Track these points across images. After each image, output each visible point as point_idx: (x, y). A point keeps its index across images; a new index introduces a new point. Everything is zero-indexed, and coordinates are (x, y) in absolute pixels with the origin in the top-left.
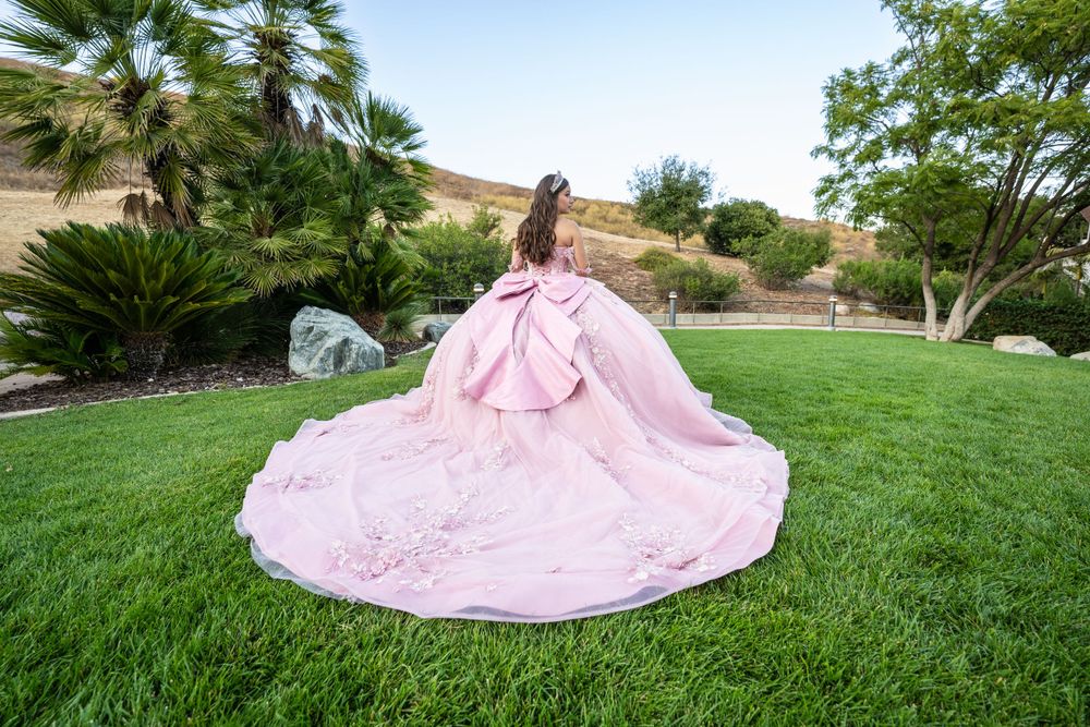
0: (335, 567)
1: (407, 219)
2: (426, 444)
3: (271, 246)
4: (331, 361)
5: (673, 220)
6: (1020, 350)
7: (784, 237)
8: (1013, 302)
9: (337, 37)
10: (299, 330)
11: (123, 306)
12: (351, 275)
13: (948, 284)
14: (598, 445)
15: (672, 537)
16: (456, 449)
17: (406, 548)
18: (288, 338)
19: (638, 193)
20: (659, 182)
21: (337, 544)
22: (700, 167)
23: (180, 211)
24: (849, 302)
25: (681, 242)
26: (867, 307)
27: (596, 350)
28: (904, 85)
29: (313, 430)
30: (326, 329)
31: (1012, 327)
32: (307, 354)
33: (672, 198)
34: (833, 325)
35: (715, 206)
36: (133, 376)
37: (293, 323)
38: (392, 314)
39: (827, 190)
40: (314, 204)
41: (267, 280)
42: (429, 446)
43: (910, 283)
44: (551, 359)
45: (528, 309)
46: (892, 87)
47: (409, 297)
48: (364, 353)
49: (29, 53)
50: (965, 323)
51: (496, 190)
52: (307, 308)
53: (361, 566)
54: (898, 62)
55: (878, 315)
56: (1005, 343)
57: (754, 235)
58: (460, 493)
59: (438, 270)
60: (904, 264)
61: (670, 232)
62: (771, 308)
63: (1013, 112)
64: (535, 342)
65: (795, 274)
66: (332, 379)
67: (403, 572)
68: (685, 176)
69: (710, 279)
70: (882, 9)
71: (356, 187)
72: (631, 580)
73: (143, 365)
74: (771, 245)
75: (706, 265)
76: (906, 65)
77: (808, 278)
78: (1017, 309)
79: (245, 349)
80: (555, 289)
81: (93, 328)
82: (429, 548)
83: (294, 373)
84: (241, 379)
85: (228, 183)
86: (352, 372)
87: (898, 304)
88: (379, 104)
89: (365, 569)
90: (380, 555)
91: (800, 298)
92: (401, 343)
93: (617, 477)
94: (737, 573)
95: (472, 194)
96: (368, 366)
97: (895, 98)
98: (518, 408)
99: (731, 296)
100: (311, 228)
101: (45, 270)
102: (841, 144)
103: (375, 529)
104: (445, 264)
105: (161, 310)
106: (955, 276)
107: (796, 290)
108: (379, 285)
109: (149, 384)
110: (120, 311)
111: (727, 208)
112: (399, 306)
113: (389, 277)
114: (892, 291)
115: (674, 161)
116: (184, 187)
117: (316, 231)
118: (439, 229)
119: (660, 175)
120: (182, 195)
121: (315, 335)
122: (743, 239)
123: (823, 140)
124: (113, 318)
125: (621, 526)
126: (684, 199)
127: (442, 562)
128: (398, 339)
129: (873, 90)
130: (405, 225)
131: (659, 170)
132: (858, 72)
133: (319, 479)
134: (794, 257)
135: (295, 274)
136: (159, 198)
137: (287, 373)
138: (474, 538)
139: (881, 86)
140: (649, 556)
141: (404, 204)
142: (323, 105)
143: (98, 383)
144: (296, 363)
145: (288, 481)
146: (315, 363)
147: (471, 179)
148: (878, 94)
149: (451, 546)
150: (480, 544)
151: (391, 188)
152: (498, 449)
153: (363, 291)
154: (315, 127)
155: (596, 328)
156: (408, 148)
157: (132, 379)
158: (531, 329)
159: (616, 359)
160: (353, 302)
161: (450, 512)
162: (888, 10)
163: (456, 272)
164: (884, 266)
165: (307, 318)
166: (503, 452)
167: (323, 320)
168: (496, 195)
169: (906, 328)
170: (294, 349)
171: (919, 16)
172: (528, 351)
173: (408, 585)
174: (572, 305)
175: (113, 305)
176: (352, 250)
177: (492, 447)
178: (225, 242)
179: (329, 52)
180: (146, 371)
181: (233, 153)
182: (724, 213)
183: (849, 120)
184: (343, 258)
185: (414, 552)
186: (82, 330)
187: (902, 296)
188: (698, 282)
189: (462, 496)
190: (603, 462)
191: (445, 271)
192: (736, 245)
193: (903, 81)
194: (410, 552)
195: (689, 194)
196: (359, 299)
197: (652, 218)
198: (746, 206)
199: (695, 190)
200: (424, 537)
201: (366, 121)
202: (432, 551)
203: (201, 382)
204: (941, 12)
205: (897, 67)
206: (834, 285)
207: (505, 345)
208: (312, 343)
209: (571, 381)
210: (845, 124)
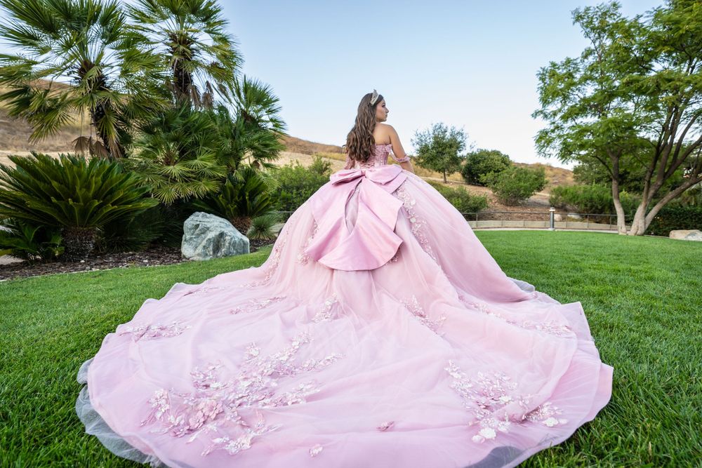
0: (152, 419)
1: (268, 156)
2: (268, 301)
3: (174, 171)
4: (211, 248)
5: (441, 163)
6: (691, 238)
7: (515, 171)
8: (676, 209)
9: (224, 40)
10: (190, 226)
11: (63, 207)
12: (229, 191)
13: (627, 200)
14: (416, 302)
15: (503, 384)
16: (293, 304)
17: (231, 397)
18: (182, 233)
19: (418, 147)
20: (432, 140)
21: (158, 393)
22: (457, 129)
23: (113, 148)
24: (561, 213)
25: (447, 177)
26: (573, 216)
27: (413, 220)
28: (591, 71)
29: (181, 291)
30: (208, 226)
31: (677, 225)
32: (195, 243)
33: (440, 149)
34: (553, 227)
35: (468, 154)
36: (70, 258)
37: (186, 222)
38: (257, 219)
39: (544, 139)
40: (205, 145)
41: (170, 194)
42: (271, 303)
43: (601, 199)
44: (376, 228)
45: (357, 191)
46: (583, 73)
47: (268, 206)
48: (235, 243)
49: (17, 45)
50: (645, 223)
51: (328, 149)
52: (197, 213)
53: (178, 419)
54: (586, 57)
55: (581, 221)
56: (678, 235)
57: (495, 172)
58: (292, 341)
59: (290, 195)
60: (595, 187)
61: (439, 170)
62: (509, 217)
63: (670, 80)
64: (363, 213)
65: (524, 195)
66: (211, 260)
67: (222, 427)
68: (448, 135)
69: (468, 198)
70: (574, 23)
71: (233, 134)
72: (476, 438)
73: (78, 250)
74: (506, 177)
75: (465, 190)
76: (591, 59)
77: (533, 198)
78: (680, 214)
79: (154, 242)
80: (379, 174)
81: (43, 224)
82: (255, 397)
83: (184, 257)
84: (146, 261)
85: (147, 130)
86: (226, 256)
87: (594, 213)
88: (251, 84)
89: (182, 422)
90: (201, 406)
91: (529, 211)
92: (263, 240)
93: (434, 328)
94: (587, 426)
95: (312, 152)
96: (237, 252)
97: (585, 79)
98: (350, 268)
99: (483, 210)
100: (202, 160)
101: (10, 182)
102: (551, 108)
103: (205, 376)
104: (295, 191)
105: (91, 211)
106: (631, 195)
107: (526, 206)
108: (247, 198)
109: (81, 264)
110: (60, 210)
111: (475, 155)
112: (261, 213)
113: (255, 193)
114: (589, 204)
115: (440, 126)
116: (115, 130)
117: (204, 161)
118: (291, 170)
119: (432, 135)
120: (114, 136)
121: (200, 230)
122: (488, 174)
123: (539, 107)
124: (55, 216)
125: (448, 374)
126: (448, 150)
127: (265, 415)
128: (261, 238)
129: (570, 75)
130: (266, 161)
131: (431, 132)
132: (560, 64)
133: (172, 329)
134: (522, 184)
135: (190, 190)
136: (101, 140)
137: (180, 257)
138: (301, 386)
139: (575, 72)
140: (487, 407)
141: (266, 146)
142: (213, 82)
143: (45, 263)
144: (187, 250)
145: (145, 330)
146: (200, 250)
147: (312, 143)
148: (573, 77)
149: (278, 396)
150: (307, 394)
151: (257, 136)
152: (328, 303)
153: (236, 202)
154: (208, 97)
155: (413, 203)
156: (270, 112)
157: (70, 261)
158: (360, 204)
159: (431, 229)
160: (229, 209)
161: (281, 359)
162: (578, 24)
163: (301, 196)
164: (582, 189)
165: (196, 218)
166: (332, 307)
167: (207, 220)
168: (328, 152)
169: (603, 228)
170: (185, 240)
171: (598, 28)
172: (358, 222)
173: (223, 444)
174: (393, 186)
175: (56, 206)
176: (230, 176)
177: (323, 302)
178: (142, 169)
179: (218, 47)
180: (80, 255)
181: (149, 108)
182: (474, 159)
183: (555, 94)
184: (223, 180)
185: (238, 402)
186: (34, 225)
187: (597, 208)
188: (461, 201)
189: (294, 344)
190: (421, 316)
191: (294, 196)
192: (483, 178)
193: (591, 68)
194: (234, 402)
195: (451, 146)
196: (232, 207)
197: (428, 162)
198: (488, 154)
199: (455, 145)
200: (251, 385)
201: (242, 94)
202: (257, 401)
203: (117, 263)
204: (612, 24)
205: (586, 60)
206: (550, 202)
207: (339, 217)
208: (198, 235)
209: (394, 245)
210: (553, 96)
